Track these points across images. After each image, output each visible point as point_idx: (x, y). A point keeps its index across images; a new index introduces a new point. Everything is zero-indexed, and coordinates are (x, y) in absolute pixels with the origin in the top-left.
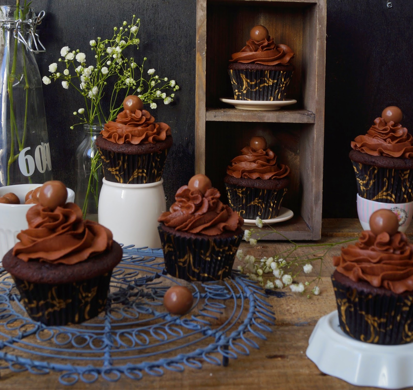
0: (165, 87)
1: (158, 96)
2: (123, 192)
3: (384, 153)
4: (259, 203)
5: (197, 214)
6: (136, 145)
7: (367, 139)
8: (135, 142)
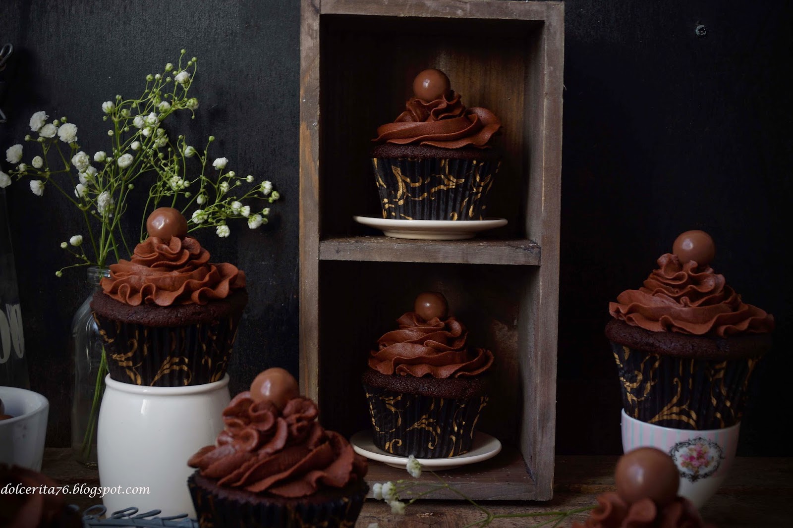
0: (250, 195)
1: (236, 213)
2: (145, 403)
3: (673, 326)
4: (429, 425)
5: (263, 452)
6: (165, 307)
7: (641, 297)
8: (163, 301)
